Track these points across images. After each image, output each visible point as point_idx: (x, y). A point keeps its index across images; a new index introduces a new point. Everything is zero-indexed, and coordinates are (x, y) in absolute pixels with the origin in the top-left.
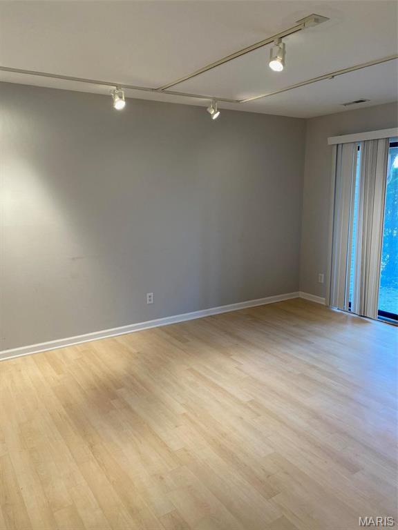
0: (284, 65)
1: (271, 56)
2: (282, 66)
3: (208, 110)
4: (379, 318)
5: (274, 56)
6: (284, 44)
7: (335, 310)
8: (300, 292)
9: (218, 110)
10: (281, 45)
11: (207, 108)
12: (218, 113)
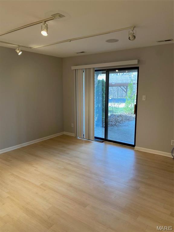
0: (47, 33)
1: (42, 29)
2: (47, 34)
3: (16, 50)
4: (95, 140)
5: (43, 29)
6: (47, 24)
7: (79, 138)
8: (64, 132)
9: (21, 51)
10: (46, 25)
11: (15, 49)
12: (21, 52)
